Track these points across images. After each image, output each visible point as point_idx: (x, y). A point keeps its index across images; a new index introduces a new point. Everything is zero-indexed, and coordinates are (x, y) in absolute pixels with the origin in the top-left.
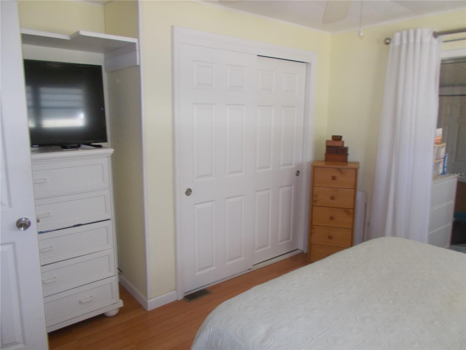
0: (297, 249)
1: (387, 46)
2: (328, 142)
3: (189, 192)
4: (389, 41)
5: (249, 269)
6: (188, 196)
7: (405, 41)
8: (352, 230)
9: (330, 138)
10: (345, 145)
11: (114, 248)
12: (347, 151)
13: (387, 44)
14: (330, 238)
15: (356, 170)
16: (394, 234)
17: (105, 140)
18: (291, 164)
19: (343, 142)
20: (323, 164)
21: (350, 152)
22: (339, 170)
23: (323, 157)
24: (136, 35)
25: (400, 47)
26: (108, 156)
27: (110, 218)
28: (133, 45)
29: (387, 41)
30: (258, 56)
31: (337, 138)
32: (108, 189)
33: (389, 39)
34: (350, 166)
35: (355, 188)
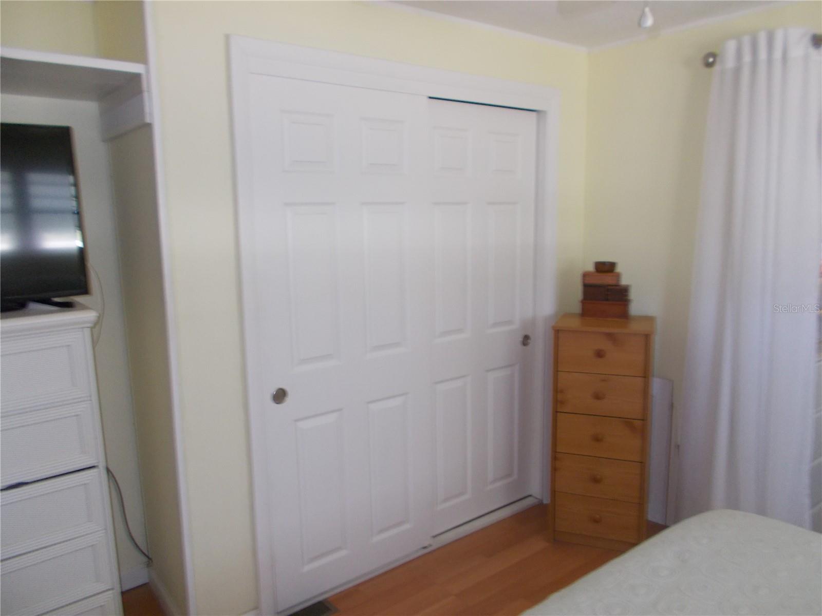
0: (530, 496)
1: (708, 70)
2: (585, 275)
3: (280, 396)
4: (711, 60)
5: (425, 548)
6: (277, 404)
7: (747, 58)
8: (643, 465)
9: (591, 268)
10: (624, 281)
11: (105, 529)
12: (626, 295)
13: (709, 65)
14: (596, 480)
15: (647, 338)
16: (733, 503)
17: (84, 289)
18: (510, 322)
19: (618, 276)
20: (575, 323)
21: (633, 295)
22: (610, 336)
23: (576, 307)
24: (141, 56)
25: (738, 70)
26: (83, 328)
27: (96, 465)
28: (135, 79)
29: (710, 60)
30: (430, 98)
31: (605, 268)
32: (87, 401)
33: (714, 55)
34: (634, 327)
35: (646, 374)
